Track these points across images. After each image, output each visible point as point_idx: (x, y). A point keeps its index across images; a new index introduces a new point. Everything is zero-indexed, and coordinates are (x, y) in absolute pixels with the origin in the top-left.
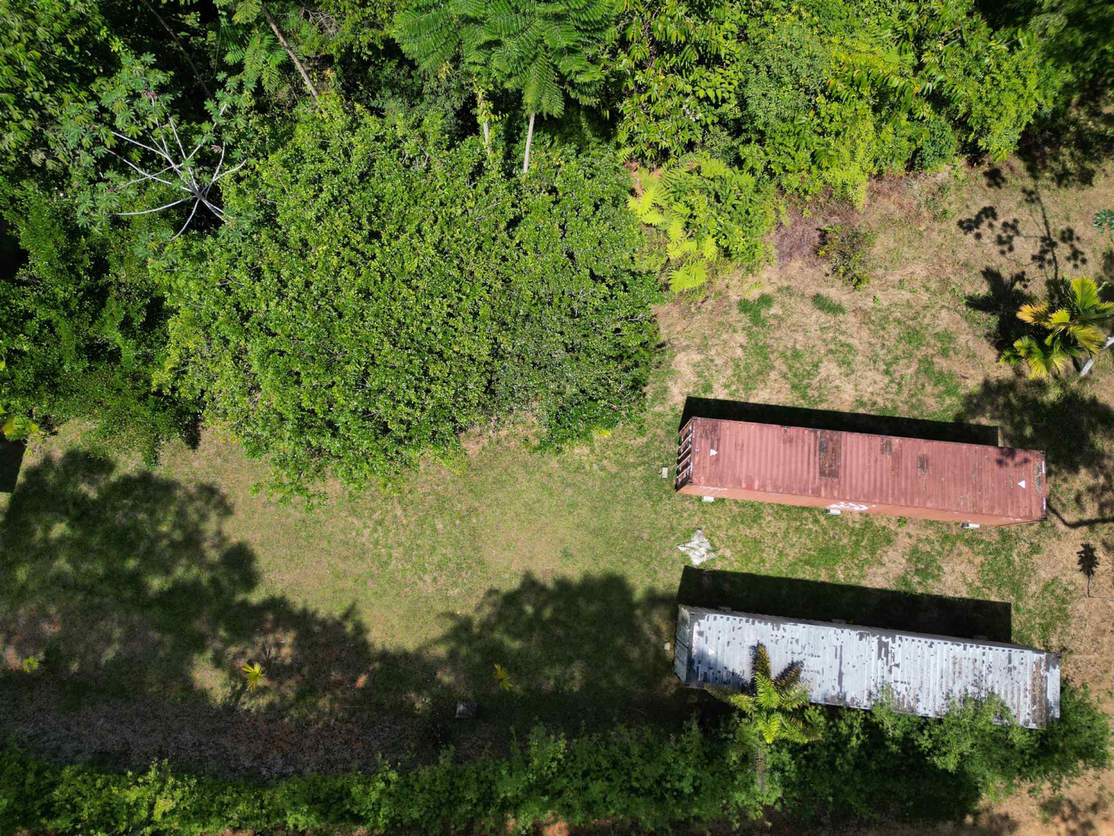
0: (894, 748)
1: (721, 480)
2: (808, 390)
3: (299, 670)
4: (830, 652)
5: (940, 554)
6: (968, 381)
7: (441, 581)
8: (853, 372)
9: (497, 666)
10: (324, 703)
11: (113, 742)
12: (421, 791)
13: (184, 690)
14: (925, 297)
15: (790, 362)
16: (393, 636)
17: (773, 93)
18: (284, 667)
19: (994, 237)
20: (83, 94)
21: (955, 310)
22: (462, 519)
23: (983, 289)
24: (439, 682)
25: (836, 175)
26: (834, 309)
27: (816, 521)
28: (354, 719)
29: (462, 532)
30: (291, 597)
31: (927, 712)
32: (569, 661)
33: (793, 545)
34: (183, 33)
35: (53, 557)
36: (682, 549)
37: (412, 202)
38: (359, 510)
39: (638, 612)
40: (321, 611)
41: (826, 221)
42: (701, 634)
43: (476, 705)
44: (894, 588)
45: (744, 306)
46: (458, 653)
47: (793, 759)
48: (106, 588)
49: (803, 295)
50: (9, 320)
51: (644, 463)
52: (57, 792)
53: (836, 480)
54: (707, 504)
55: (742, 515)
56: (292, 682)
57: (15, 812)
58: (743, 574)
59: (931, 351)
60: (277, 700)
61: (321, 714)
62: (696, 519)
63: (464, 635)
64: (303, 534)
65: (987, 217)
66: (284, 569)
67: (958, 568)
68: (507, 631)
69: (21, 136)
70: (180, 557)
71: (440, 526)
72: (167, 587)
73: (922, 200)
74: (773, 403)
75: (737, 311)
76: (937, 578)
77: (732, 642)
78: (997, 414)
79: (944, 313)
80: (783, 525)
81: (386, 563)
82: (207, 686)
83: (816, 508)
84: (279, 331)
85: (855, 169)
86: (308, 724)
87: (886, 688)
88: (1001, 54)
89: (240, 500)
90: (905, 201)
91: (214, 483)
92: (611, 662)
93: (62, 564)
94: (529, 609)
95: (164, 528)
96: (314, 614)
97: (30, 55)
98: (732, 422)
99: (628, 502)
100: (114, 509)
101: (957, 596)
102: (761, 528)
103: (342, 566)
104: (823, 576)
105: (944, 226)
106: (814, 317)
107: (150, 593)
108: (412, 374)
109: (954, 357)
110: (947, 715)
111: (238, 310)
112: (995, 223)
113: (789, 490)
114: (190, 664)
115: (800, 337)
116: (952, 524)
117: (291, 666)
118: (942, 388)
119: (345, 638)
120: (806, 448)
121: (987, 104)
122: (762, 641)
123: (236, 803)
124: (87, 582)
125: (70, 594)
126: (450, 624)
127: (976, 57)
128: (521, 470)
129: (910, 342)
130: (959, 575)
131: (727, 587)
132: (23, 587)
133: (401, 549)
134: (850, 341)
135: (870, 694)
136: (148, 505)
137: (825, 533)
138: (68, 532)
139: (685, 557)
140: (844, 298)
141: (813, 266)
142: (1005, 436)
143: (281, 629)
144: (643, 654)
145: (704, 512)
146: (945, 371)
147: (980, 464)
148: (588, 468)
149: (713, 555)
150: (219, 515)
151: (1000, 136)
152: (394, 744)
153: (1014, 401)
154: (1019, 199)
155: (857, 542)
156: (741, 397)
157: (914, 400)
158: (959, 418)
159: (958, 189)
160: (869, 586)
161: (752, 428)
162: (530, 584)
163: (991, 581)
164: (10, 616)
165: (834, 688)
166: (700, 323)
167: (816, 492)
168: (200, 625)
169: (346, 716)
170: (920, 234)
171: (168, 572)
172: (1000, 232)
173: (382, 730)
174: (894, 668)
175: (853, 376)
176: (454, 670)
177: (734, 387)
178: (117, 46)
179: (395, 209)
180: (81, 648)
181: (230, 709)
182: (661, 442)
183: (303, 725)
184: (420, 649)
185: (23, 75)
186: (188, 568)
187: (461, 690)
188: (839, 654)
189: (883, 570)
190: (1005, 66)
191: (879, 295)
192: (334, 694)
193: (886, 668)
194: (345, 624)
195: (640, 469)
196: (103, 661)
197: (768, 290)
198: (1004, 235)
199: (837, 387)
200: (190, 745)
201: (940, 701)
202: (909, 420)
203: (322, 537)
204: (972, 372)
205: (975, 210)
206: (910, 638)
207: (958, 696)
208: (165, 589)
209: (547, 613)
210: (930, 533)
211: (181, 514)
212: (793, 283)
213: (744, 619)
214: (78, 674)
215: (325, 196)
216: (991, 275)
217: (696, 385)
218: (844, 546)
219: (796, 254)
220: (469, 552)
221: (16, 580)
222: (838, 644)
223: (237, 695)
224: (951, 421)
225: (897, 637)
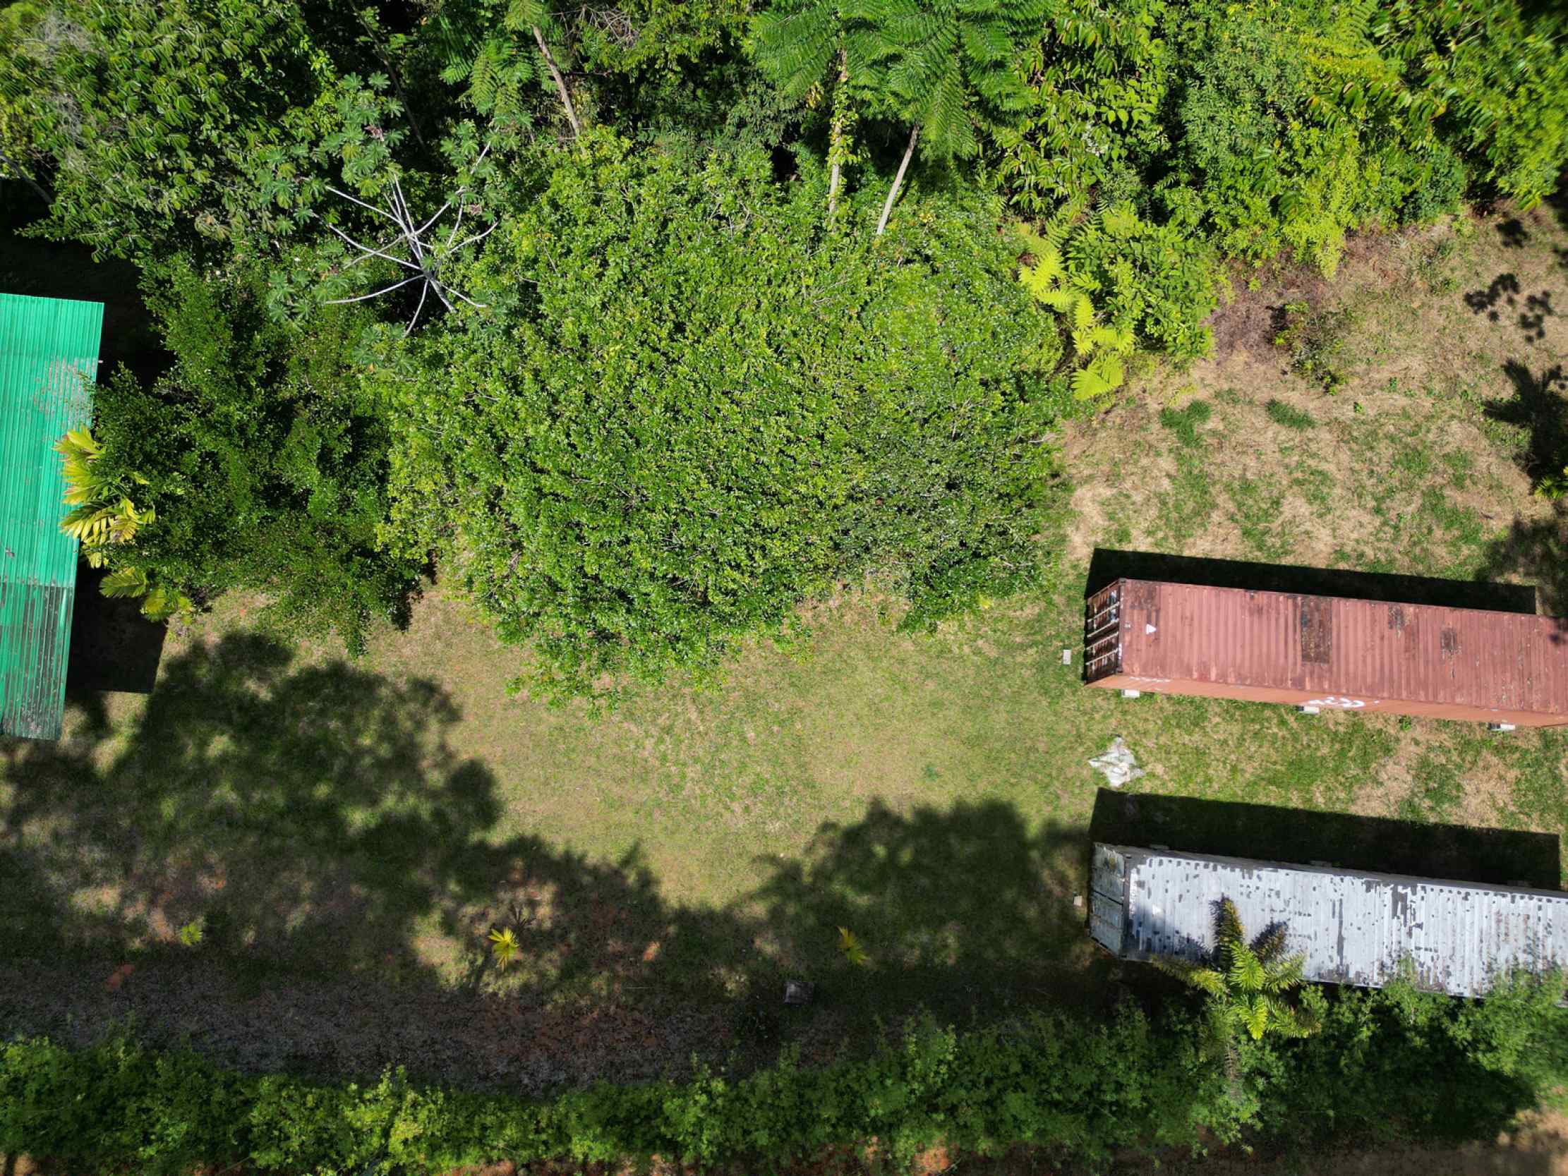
0: (1418, 1041)
1: (1163, 668)
2: (1266, 538)
3: (563, 938)
4: (1326, 909)
5: (1459, 767)
6: (1492, 523)
7: (757, 810)
8: (1329, 510)
9: (843, 931)
10: (599, 983)
11: (309, 1041)
12: (759, 1107)
13: (404, 966)
14: (1427, 403)
15: (1238, 497)
16: (692, 889)
17: (1223, 115)
18: (540, 932)
19: (1516, 318)
20: (274, 132)
21: (1470, 421)
22: (782, 723)
23: (1507, 392)
24: (759, 952)
25: (1299, 230)
26: (1299, 421)
27: (1282, 722)
28: (641, 1006)
29: (782, 743)
30: (547, 836)
31: (1461, 990)
32: (942, 922)
33: (1250, 758)
34: (363, 38)
35: (213, 784)
36: (1094, 764)
37: (727, 280)
38: (638, 713)
39: (1035, 854)
40: (591, 854)
41: (1280, 295)
42: (1141, 884)
43: (812, 984)
44: (1396, 817)
45: (1168, 418)
46: (783, 912)
47: (1279, 1058)
48: (289, 826)
49: (1251, 402)
50: (160, 453)
51: (1034, 644)
52: (255, 1113)
53: (1325, 666)
54: (1129, 700)
55: (1178, 716)
56: (554, 955)
57: (198, 1140)
58: (1182, 799)
59: (1439, 480)
60: (534, 979)
61: (596, 998)
62: (1113, 722)
63: (791, 888)
64: (562, 746)
65: (1505, 289)
66: (535, 796)
67: (1484, 787)
68: (851, 881)
69: (188, 192)
70: (391, 780)
71: (751, 735)
72: (373, 823)
73: (1414, 264)
74: (1218, 556)
75: (1158, 426)
76: (1456, 801)
77: (1185, 895)
78: (1533, 569)
79: (1455, 425)
80: (1236, 729)
81: (677, 786)
82: (436, 960)
83: (1285, 705)
84: (549, 465)
85: (1327, 222)
86: (579, 1012)
87: (1404, 959)
88: (1542, 55)
89: (471, 701)
90: (1390, 266)
91: (434, 676)
92: (997, 924)
93: (225, 793)
94: (880, 850)
95: (366, 741)
96: (582, 859)
97: (211, 78)
98: (1176, 586)
99: (1016, 698)
100: (296, 715)
101: (1484, 825)
102: (1205, 734)
103: (616, 790)
104: (1295, 801)
105: (1446, 301)
106: (1270, 434)
107: (351, 831)
108: (742, 525)
109: (1472, 488)
110: (1490, 994)
111: (494, 436)
112: (1516, 297)
113: (1259, 682)
114: (411, 930)
115: (1251, 462)
116: (1475, 725)
117: (551, 933)
118: (1457, 533)
119: (625, 892)
120: (1282, 621)
121: (1518, 128)
122: (1230, 894)
123: (502, 1125)
124: (262, 816)
125: (237, 835)
126: (771, 871)
127: (1504, 59)
128: (861, 655)
129: (1409, 468)
130: (1486, 796)
131: (1159, 817)
132: (171, 826)
133: (698, 767)
134: (1324, 466)
135: (1383, 966)
136: (343, 709)
137: (1296, 739)
138: (232, 748)
139: (1099, 775)
140: (1311, 406)
141: (1264, 360)
142: (1545, 601)
143: (534, 880)
144: (1043, 912)
145: (1125, 713)
146: (1460, 508)
147: (1529, 640)
148: (956, 651)
149: (1138, 773)
150: (441, 721)
151: (1530, 173)
152: (701, 1040)
153: (1556, 550)
154: (1550, 262)
155: (1342, 754)
156: (1170, 548)
157: (1417, 550)
158: (1481, 575)
159: (1464, 248)
160: (1361, 814)
161: (1205, 593)
162: (879, 816)
163: (1530, 805)
164: (154, 867)
165: (1331, 958)
166: (1107, 443)
167: (1298, 684)
168: (420, 876)
169: (631, 1001)
170: (1414, 312)
171: (373, 801)
172: (1525, 310)
173: (682, 1021)
174: (1415, 931)
175: (1329, 517)
176: (779, 937)
177: (1160, 535)
178: (320, 62)
179: (703, 289)
180: (257, 910)
181: (469, 992)
182: (1060, 613)
183: (572, 1015)
184: (730, 907)
185: (201, 107)
186: (401, 797)
187: (790, 964)
188: (1338, 911)
189: (1381, 791)
190: (1551, 72)
191: (1361, 400)
192: (612, 970)
193: (1404, 930)
194: (626, 872)
195: (1030, 651)
196: (289, 927)
197: (1202, 395)
198: (1530, 314)
199: (1307, 533)
200: (418, 1043)
201: (1479, 974)
202: (1411, 578)
203: (589, 751)
204: (1497, 509)
205: (1488, 280)
206: (1437, 888)
207: (1504, 968)
208: (372, 826)
209: (906, 856)
210: (1445, 738)
211: (389, 721)
212: (1237, 385)
213: (1202, 863)
214: (254, 947)
215: (612, 273)
216: (1515, 371)
217: (1106, 531)
218: (1323, 758)
219: (1239, 344)
220: (792, 771)
221: (160, 817)
222: (1337, 897)
223: (477, 973)
224: (1470, 579)
225: (1419, 886)
